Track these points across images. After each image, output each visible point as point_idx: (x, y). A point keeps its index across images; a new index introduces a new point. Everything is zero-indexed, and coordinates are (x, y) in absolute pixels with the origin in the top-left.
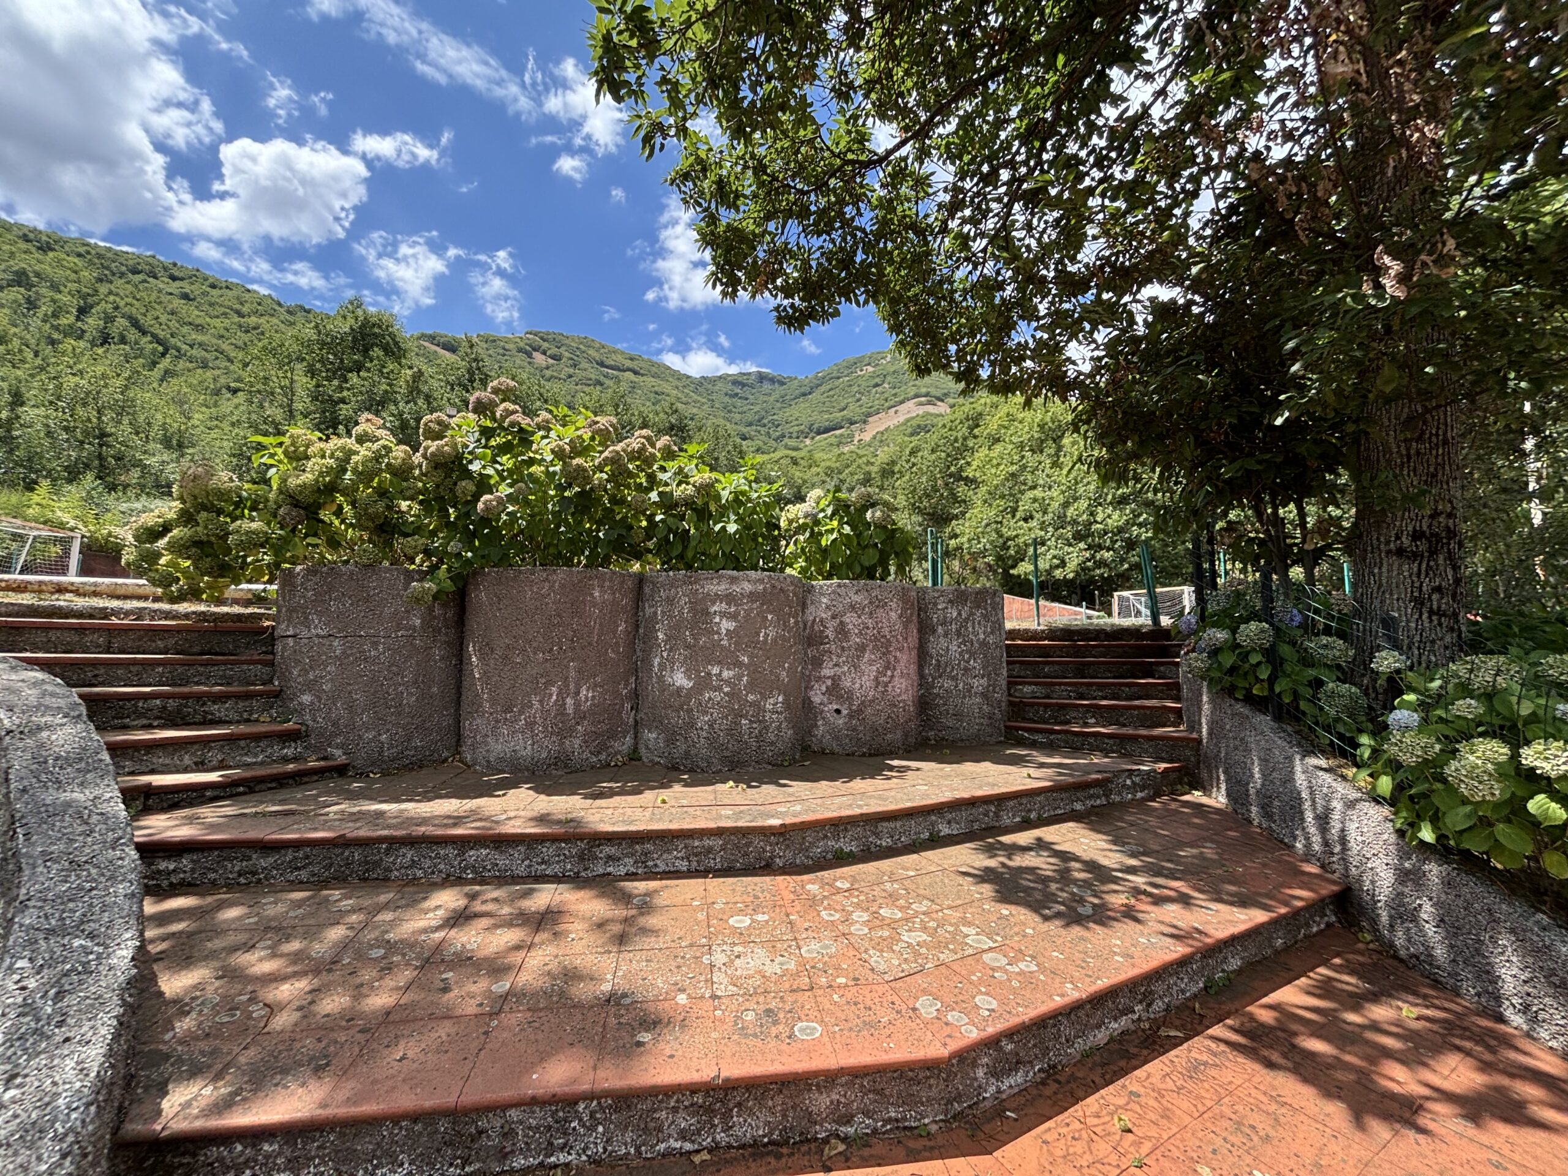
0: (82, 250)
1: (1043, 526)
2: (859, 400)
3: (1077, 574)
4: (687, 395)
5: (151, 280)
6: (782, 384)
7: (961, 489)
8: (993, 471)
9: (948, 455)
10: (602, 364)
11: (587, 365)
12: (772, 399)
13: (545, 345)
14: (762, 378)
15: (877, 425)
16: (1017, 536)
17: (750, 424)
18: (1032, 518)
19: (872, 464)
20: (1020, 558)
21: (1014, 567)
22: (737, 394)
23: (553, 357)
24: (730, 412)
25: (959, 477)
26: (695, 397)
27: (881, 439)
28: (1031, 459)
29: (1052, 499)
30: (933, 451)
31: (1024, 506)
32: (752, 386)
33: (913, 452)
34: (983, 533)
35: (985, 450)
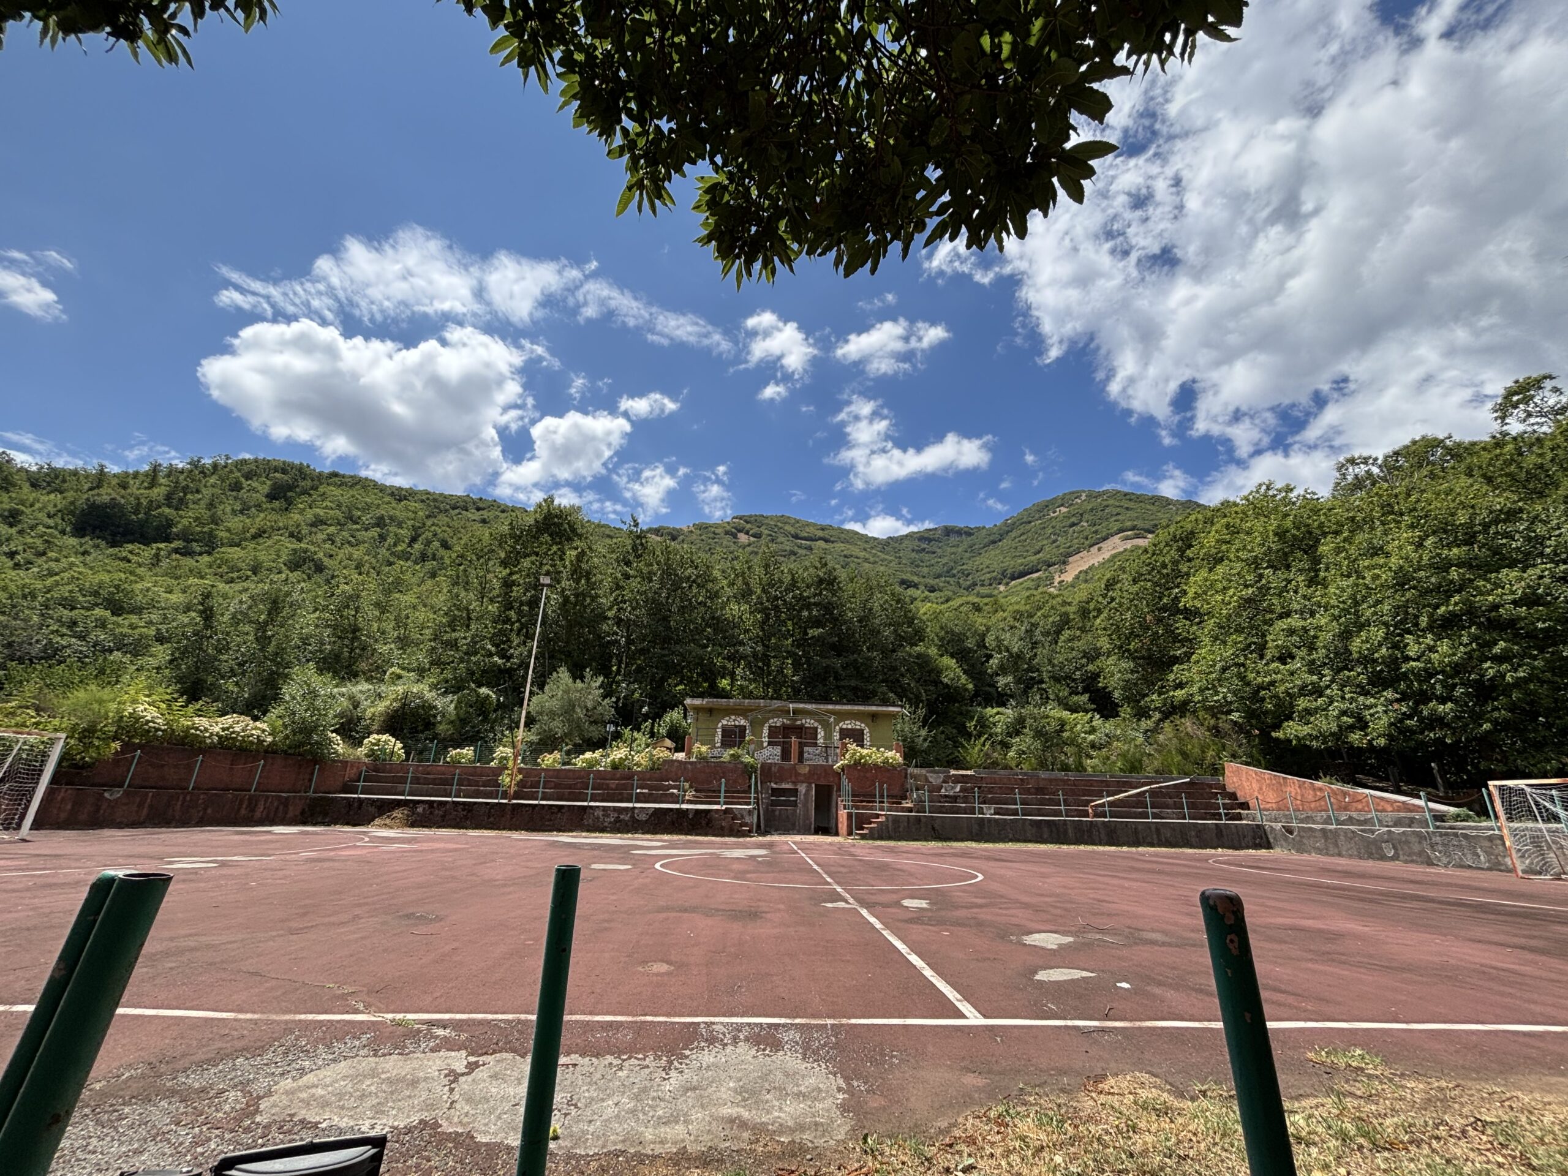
0: (424, 498)
1: (1313, 668)
2: (1054, 541)
3: (1391, 738)
4: (875, 555)
5: (464, 512)
6: (971, 535)
7: (1181, 625)
8: (1219, 598)
9: (1156, 584)
10: (796, 537)
11: (783, 539)
12: (960, 550)
13: (748, 526)
14: (948, 531)
15: (1078, 565)
16: (1272, 683)
17: (939, 576)
18: (1293, 658)
19: (1069, 604)
20: (1285, 712)
21: (1277, 726)
22: (924, 550)
23: (754, 536)
24: (918, 566)
25: (1174, 609)
26: (883, 556)
27: (1084, 576)
28: (1273, 578)
29: (1319, 628)
30: (1135, 581)
31: (1276, 637)
32: (938, 540)
33: (1110, 585)
34: (1219, 680)
35: (1204, 573)
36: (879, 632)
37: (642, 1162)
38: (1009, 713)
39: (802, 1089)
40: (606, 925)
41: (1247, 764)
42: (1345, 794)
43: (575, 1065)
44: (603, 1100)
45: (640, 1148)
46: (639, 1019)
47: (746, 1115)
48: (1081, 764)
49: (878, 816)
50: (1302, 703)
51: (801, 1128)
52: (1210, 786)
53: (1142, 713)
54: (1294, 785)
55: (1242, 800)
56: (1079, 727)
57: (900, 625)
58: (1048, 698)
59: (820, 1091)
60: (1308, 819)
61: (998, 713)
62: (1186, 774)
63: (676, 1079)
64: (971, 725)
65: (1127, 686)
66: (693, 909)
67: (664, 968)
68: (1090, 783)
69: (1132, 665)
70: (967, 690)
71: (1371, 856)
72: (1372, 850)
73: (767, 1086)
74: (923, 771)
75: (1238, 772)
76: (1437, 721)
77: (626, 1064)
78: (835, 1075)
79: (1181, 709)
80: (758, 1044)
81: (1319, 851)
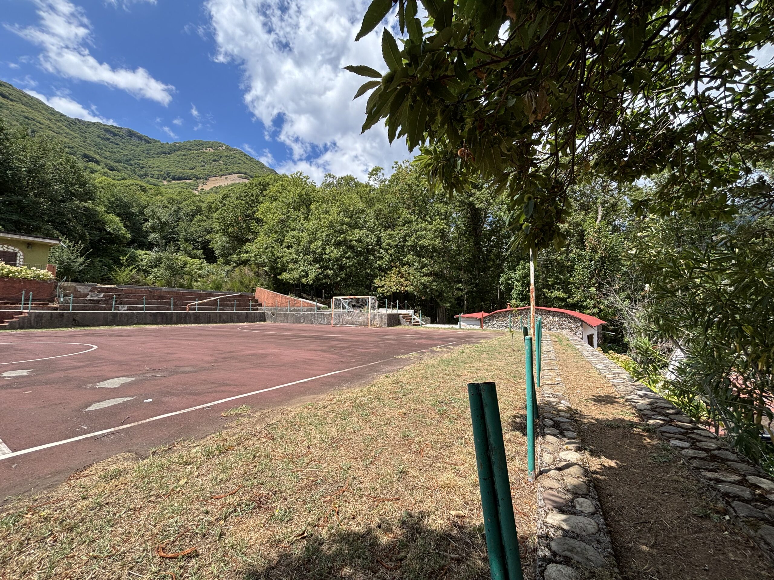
1: (297, 252)
2: (203, 166)
3: (314, 281)
6: (148, 142)
7: (253, 225)
8: (271, 216)
9: (246, 203)
12: (139, 149)
14: (131, 134)
15: (213, 183)
16: (282, 257)
17: (119, 161)
18: (292, 247)
19: (203, 202)
20: (284, 269)
21: (280, 274)
22: (109, 139)
24: (101, 149)
25: (252, 217)
26: (68, 130)
27: (215, 190)
28: (293, 213)
29: (303, 237)
30: (237, 199)
31: (288, 239)
32: (121, 137)
33: (225, 197)
34: (263, 252)
35: (268, 204)
36: (49, 185)
38: (153, 254)
41: (266, 288)
42: (295, 300)
48: (191, 284)
49: (21, 313)
50: (291, 266)
52: (249, 297)
53: (227, 263)
54: (280, 296)
55: (260, 302)
56: (194, 266)
57: (73, 184)
58: (179, 249)
60: (281, 310)
61: (146, 254)
62: (240, 291)
64: (123, 259)
65: (223, 249)
68: (191, 294)
69: (227, 239)
70: (125, 238)
71: (296, 322)
72: (297, 320)
74: (74, 284)
75: (260, 292)
76: (327, 276)
79: (245, 263)
81: (281, 321)
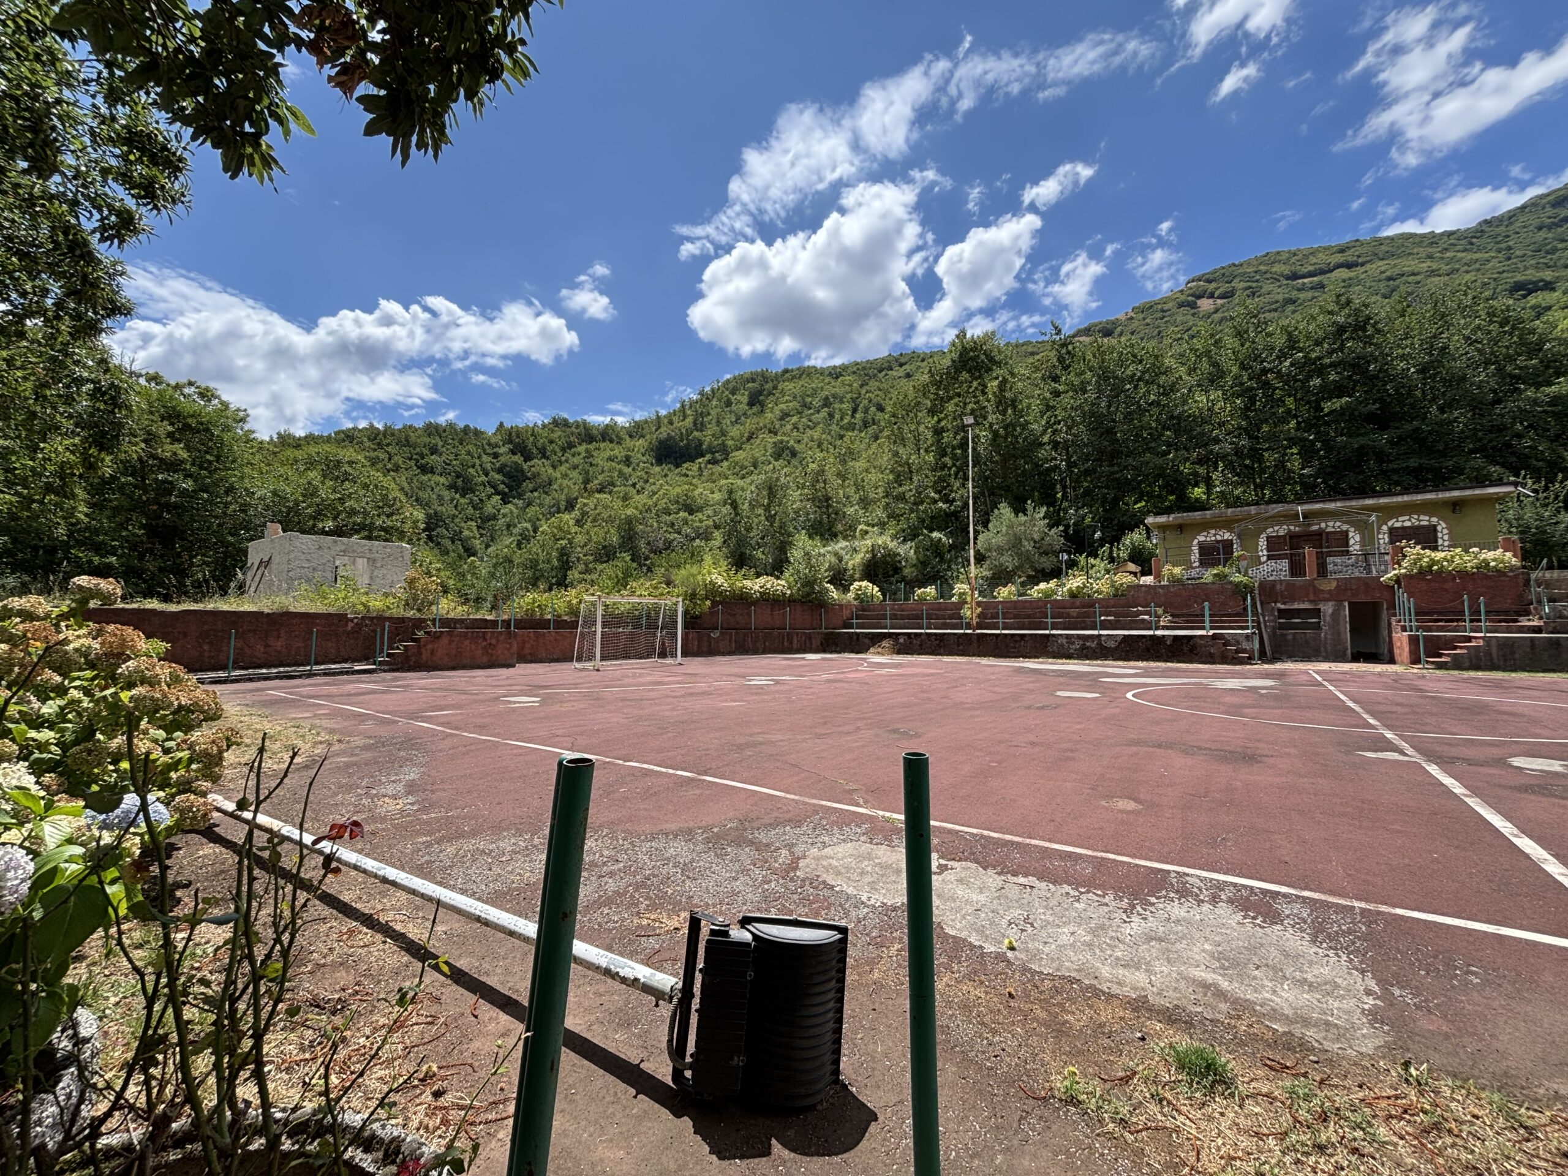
4: (1451, 261)
10: (1295, 276)
11: (1270, 287)
24: (1552, 251)
26: (1470, 256)
37: (1098, 997)
39: (1309, 976)
40: (1070, 754)
43: (1032, 887)
44: (1058, 926)
45: (1095, 982)
46: (1099, 854)
47: (1225, 985)
49: (1469, 639)
51: (1306, 1022)
59: (1337, 986)
63: (1136, 926)
66: (1169, 745)
67: (1131, 805)
73: (1255, 960)
77: (1084, 897)
78: (1363, 972)
80: (1246, 909)
